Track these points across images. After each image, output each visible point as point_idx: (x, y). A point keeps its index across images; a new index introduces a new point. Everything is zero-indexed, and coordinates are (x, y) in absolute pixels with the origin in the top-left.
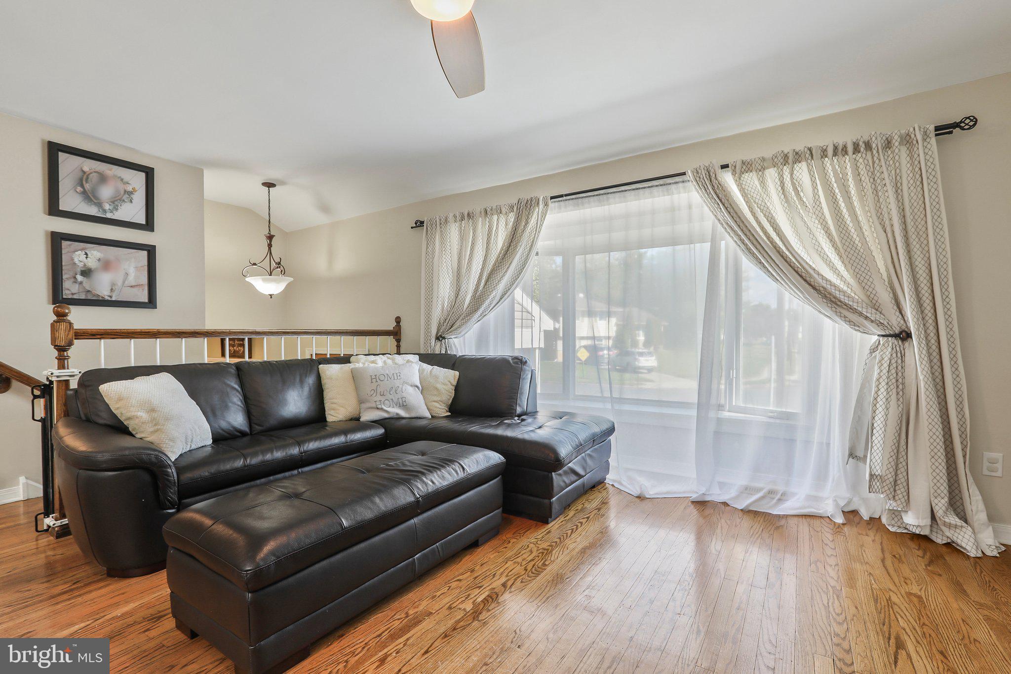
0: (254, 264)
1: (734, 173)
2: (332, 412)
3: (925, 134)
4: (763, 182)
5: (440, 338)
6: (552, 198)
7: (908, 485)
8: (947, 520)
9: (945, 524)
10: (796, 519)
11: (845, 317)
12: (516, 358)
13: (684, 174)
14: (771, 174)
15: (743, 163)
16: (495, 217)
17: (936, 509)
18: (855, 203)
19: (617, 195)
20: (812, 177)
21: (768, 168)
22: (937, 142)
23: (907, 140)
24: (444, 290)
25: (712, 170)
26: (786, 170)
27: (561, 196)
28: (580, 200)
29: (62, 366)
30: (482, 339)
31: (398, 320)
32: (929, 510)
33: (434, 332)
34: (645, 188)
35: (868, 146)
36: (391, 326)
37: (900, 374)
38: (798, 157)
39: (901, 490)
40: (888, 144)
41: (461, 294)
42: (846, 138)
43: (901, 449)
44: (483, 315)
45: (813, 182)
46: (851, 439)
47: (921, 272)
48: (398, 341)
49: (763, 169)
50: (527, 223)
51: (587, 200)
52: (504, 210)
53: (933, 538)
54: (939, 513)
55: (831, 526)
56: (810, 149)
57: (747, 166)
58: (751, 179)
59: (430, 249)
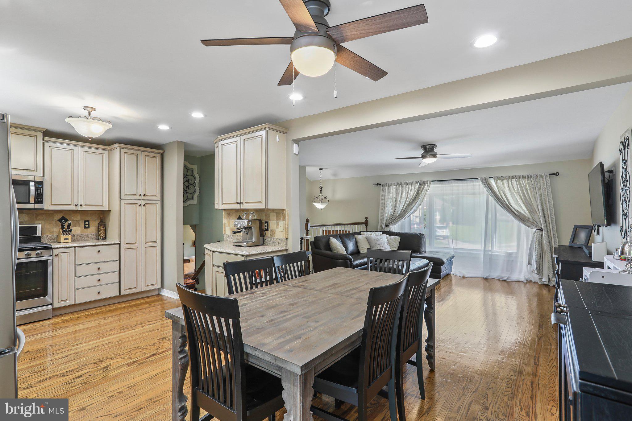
0: (316, 198)
1: (495, 180)
2: (362, 250)
3: (546, 176)
4: (503, 184)
5: (386, 226)
6: (432, 181)
7: (543, 271)
8: (552, 279)
9: (552, 280)
10: (515, 282)
11: (526, 224)
12: (420, 233)
13: (478, 178)
14: (505, 181)
15: (498, 177)
16: (410, 186)
17: (550, 276)
18: (529, 192)
20: (516, 182)
21: (505, 179)
22: (549, 176)
23: (541, 176)
24: (389, 210)
25: (487, 179)
26: (510, 181)
27: (436, 181)
29: (307, 235)
30: (402, 226)
31: (366, 218)
32: (548, 277)
33: (384, 224)
35: (531, 177)
36: (364, 221)
37: (541, 240)
38: (513, 177)
39: (541, 272)
40: (537, 177)
41: (396, 212)
42: (525, 173)
43: (541, 261)
44: (405, 219)
45: (517, 184)
46: (529, 259)
47: (546, 212)
48: (367, 226)
49: (503, 180)
50: (423, 189)
52: (414, 184)
53: (550, 285)
54: (550, 277)
55: (523, 284)
56: (516, 176)
57: (499, 178)
58: (500, 182)
59: (384, 194)
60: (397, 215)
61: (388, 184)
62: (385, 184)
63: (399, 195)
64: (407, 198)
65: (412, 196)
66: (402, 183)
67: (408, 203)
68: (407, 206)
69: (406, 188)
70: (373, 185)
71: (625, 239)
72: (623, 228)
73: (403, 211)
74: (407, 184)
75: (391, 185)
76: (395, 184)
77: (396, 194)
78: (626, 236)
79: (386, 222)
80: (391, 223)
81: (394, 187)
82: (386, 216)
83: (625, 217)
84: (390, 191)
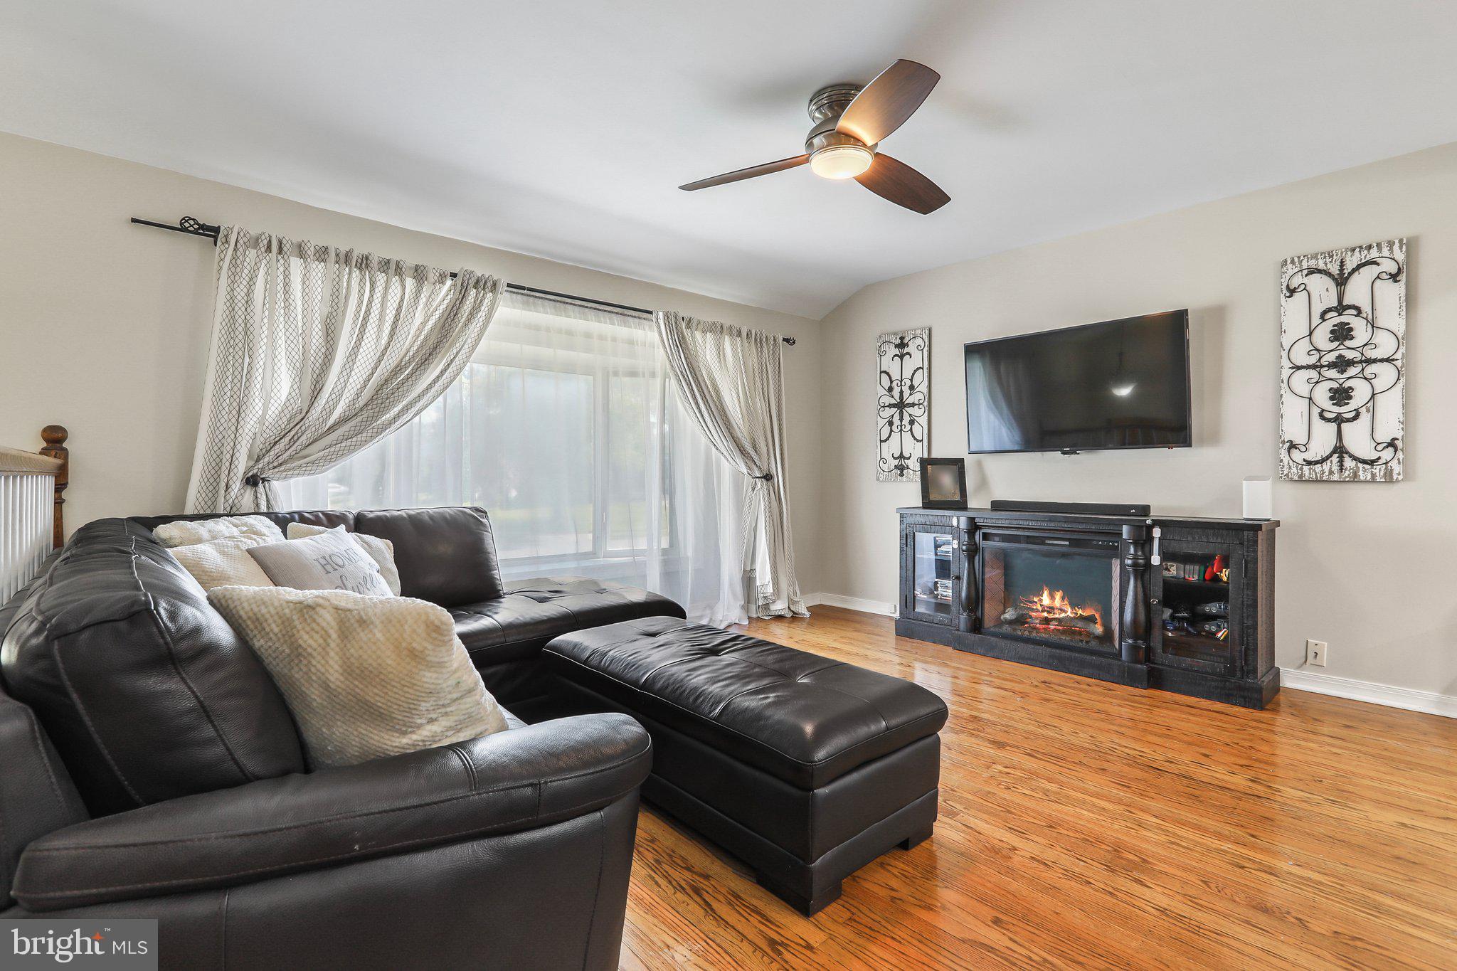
5: (252, 481)
6: (509, 285)
12: (478, 510)
13: (651, 313)
15: (698, 322)
19: (577, 308)
27: (523, 288)
28: (531, 299)
31: (57, 436)
33: (242, 465)
34: (605, 311)
48: (62, 486)
51: (540, 301)
60: (325, 421)
61: (280, 243)
62: (258, 239)
63: (344, 315)
64: (389, 343)
65: (412, 332)
66: (367, 258)
67: (393, 366)
68: (386, 381)
69: (386, 289)
70: (134, 220)
71: (1326, 466)
72: (1311, 446)
73: (362, 402)
74: (399, 270)
75: (301, 251)
76: (322, 254)
77: (326, 310)
78: (1335, 458)
79: (250, 457)
80: (285, 462)
81: (318, 268)
82: (250, 424)
83: (1339, 420)
84: (287, 285)
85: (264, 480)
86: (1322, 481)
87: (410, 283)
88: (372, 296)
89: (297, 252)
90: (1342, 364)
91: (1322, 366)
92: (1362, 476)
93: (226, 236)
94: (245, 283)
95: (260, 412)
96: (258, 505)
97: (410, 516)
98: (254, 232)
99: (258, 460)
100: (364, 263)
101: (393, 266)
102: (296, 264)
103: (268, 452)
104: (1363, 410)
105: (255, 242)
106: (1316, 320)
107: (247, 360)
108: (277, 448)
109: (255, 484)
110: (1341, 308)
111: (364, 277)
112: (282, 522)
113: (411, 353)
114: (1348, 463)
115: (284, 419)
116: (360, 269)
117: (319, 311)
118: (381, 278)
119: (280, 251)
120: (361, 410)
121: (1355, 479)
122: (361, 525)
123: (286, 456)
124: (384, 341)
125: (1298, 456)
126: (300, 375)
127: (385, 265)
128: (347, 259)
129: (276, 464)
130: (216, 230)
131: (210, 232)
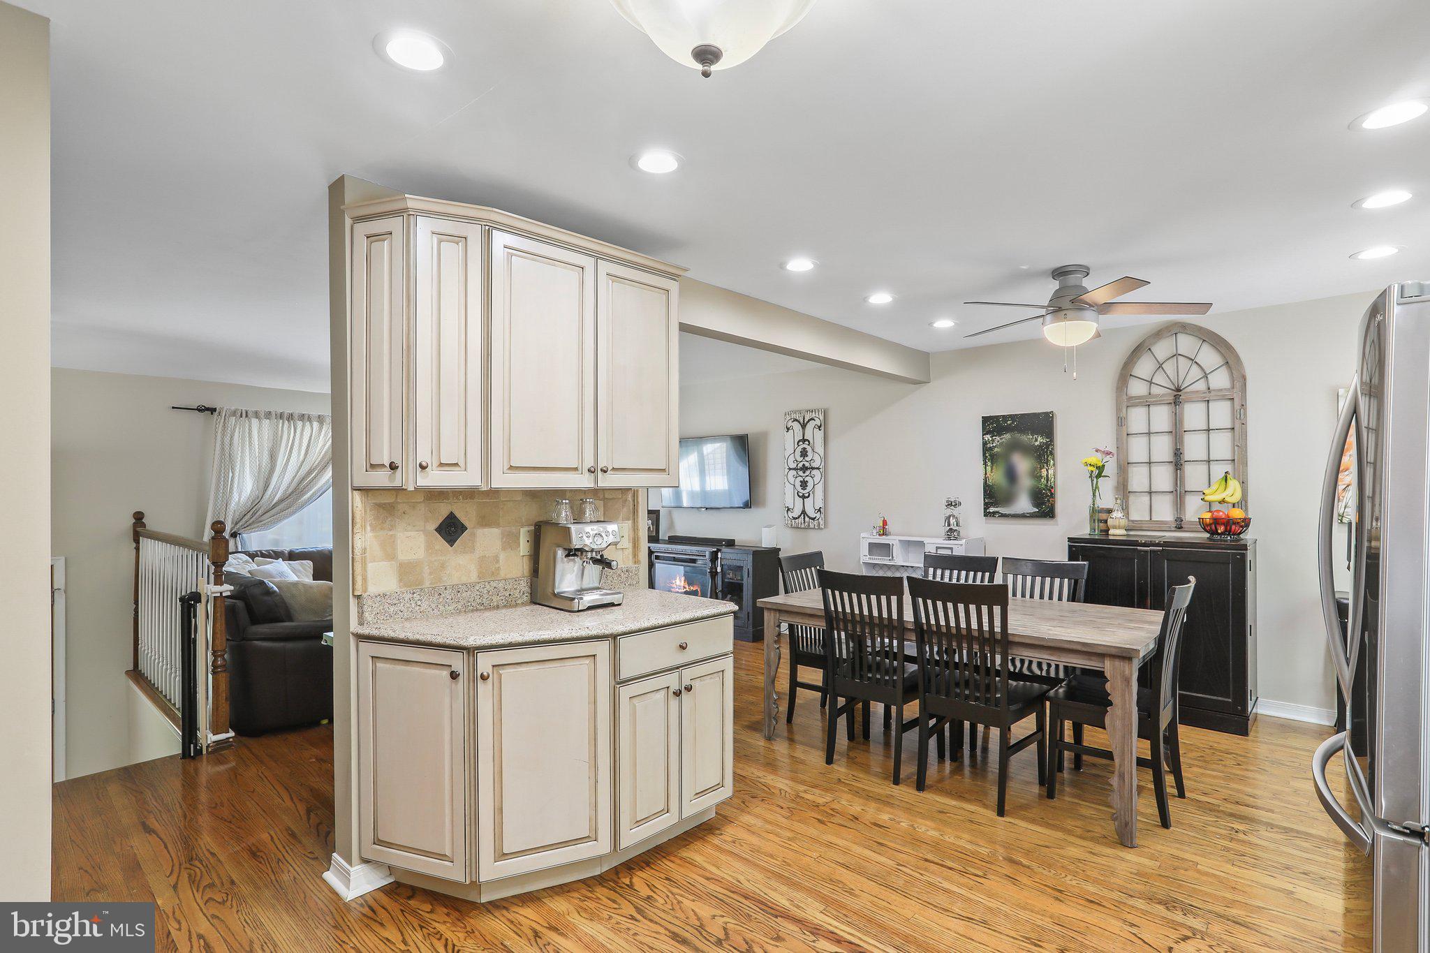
60: (271, 502)
61: (247, 412)
62: (235, 412)
63: (280, 445)
64: (304, 459)
65: (317, 451)
66: (292, 415)
67: (307, 470)
68: (303, 478)
69: (303, 430)
70: (173, 408)
71: (800, 520)
72: (795, 509)
73: (290, 491)
74: (309, 419)
75: (256, 415)
76: (268, 415)
77: (270, 445)
78: (802, 516)
79: (232, 523)
80: (250, 525)
81: (266, 422)
82: (233, 506)
83: (803, 497)
84: (250, 434)
85: (239, 534)
86: (798, 528)
87: (316, 424)
88: (295, 435)
89: (255, 416)
90: (804, 469)
91: (798, 469)
92: (811, 526)
93: (220, 413)
94: (229, 435)
95: (237, 499)
96: (237, 547)
97: (318, 551)
98: (233, 408)
99: (236, 524)
100: (290, 417)
101: (306, 417)
102: (255, 422)
103: (241, 520)
104: (811, 493)
105: (234, 413)
106: (796, 446)
107: (231, 474)
108: (246, 518)
109: (236, 537)
110: (804, 440)
111: (290, 425)
112: (252, 556)
113: (317, 462)
114: (807, 519)
115: (250, 503)
116: (288, 421)
117: (267, 445)
118: (300, 424)
119: (247, 416)
120: (290, 495)
121: (808, 528)
122: (292, 556)
123: (250, 522)
124: (302, 457)
125: (791, 515)
126: (257, 481)
127: (302, 417)
128: (281, 416)
129: (245, 526)
130: (215, 410)
131: (213, 410)
